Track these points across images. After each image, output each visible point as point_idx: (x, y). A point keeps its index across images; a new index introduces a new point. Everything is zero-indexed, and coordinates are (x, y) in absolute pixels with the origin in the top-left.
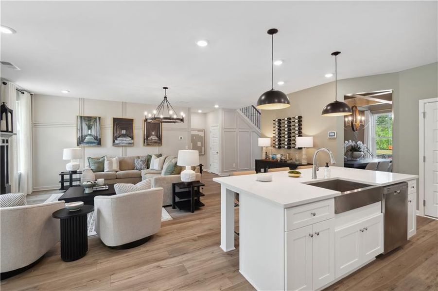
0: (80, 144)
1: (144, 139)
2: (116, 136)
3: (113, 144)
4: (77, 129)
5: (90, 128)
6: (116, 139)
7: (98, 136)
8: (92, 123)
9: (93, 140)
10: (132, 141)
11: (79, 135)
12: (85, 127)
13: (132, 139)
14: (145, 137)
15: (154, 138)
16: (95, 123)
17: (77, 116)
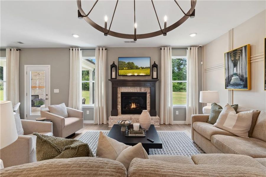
0: (227, 86)
4: (225, 69)
5: (235, 65)
7: (244, 74)
8: (237, 58)
11: (227, 75)
12: (231, 65)
16: (241, 57)
17: (225, 54)
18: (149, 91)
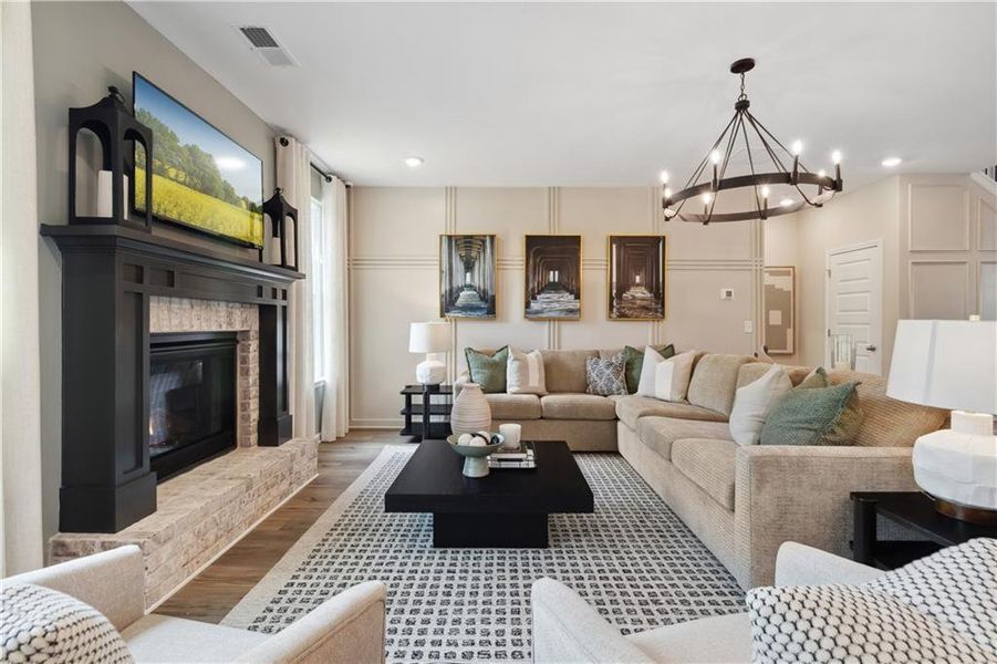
0: (448, 311)
1: (611, 299)
2: (533, 289)
3: (526, 313)
4: (441, 272)
5: (469, 267)
6: (534, 298)
7: (488, 288)
8: (474, 254)
9: (477, 302)
10: (576, 305)
11: (446, 287)
12: (459, 265)
13: (578, 297)
14: (614, 291)
15: (639, 293)
16: (482, 254)
17: (441, 236)
18: (256, 327)
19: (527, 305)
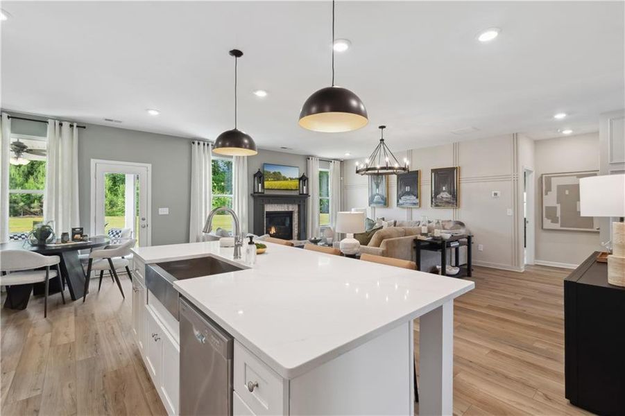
0: (371, 204)
1: (432, 198)
2: (400, 194)
3: (398, 205)
4: (369, 189)
5: (378, 187)
6: (401, 198)
7: (385, 195)
8: (379, 181)
9: (381, 200)
10: (417, 201)
11: (370, 194)
12: (374, 186)
13: (418, 197)
14: (433, 195)
15: (445, 195)
18: (297, 210)
19: (398, 201)
